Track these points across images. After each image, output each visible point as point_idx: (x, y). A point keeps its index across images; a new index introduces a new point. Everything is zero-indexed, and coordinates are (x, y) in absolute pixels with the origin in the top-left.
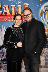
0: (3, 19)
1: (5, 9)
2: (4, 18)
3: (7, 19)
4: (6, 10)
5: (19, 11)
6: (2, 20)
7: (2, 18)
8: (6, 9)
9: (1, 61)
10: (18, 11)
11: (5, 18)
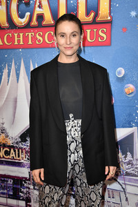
0: (34, 38)
1: (38, 4)
2: (35, 34)
3: (44, 39)
4: (40, 6)
5: (80, 5)
6: (30, 43)
7: (30, 34)
8: (40, 2)
9: (29, 180)
10: (77, 6)
11: (39, 35)
